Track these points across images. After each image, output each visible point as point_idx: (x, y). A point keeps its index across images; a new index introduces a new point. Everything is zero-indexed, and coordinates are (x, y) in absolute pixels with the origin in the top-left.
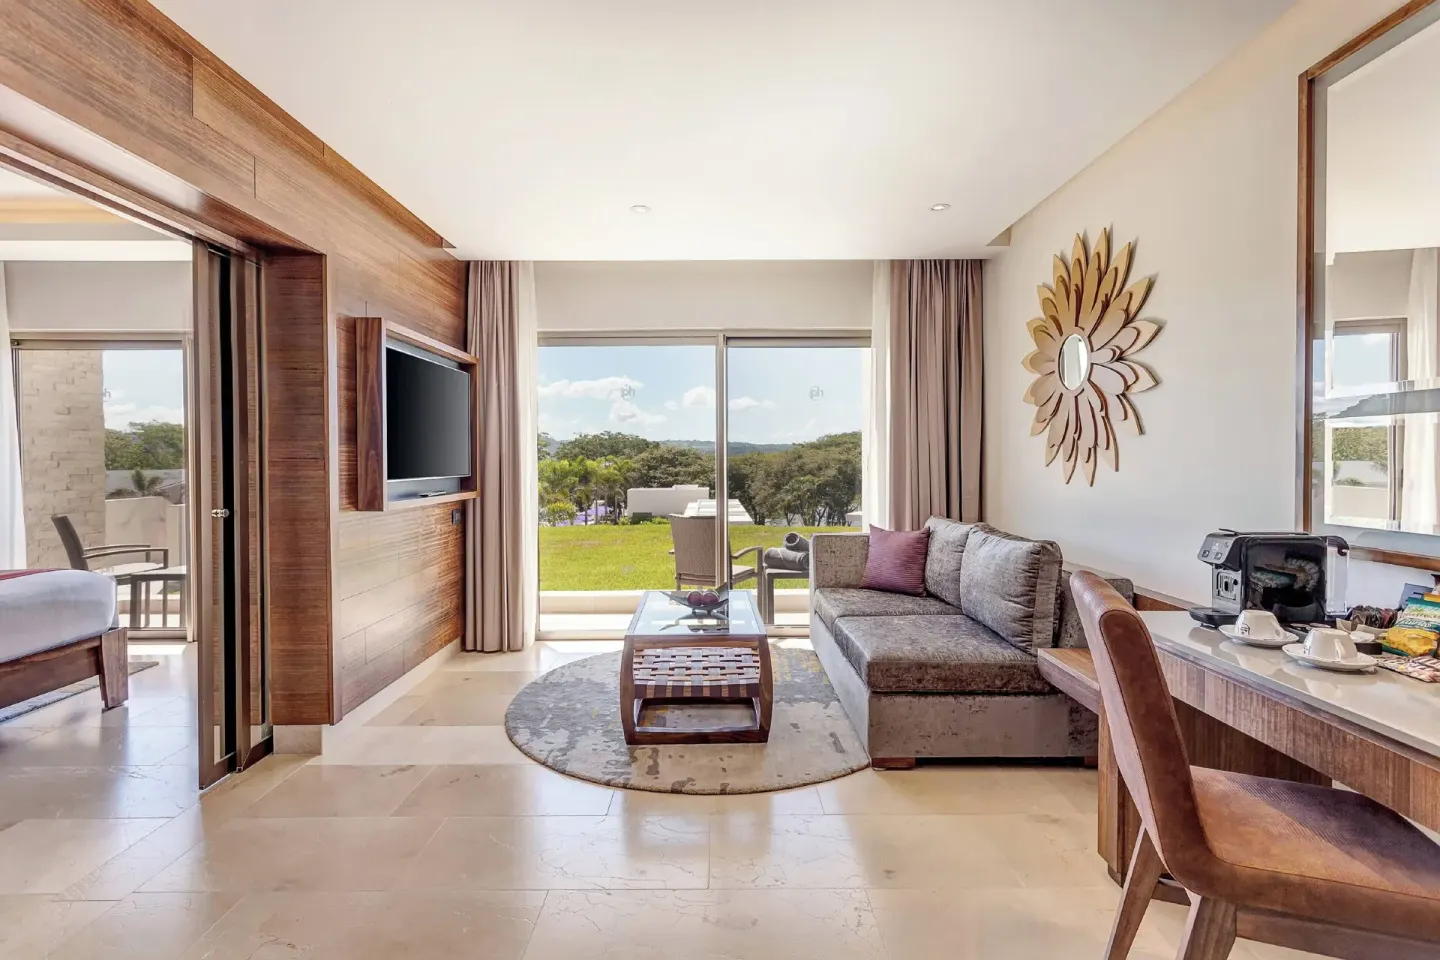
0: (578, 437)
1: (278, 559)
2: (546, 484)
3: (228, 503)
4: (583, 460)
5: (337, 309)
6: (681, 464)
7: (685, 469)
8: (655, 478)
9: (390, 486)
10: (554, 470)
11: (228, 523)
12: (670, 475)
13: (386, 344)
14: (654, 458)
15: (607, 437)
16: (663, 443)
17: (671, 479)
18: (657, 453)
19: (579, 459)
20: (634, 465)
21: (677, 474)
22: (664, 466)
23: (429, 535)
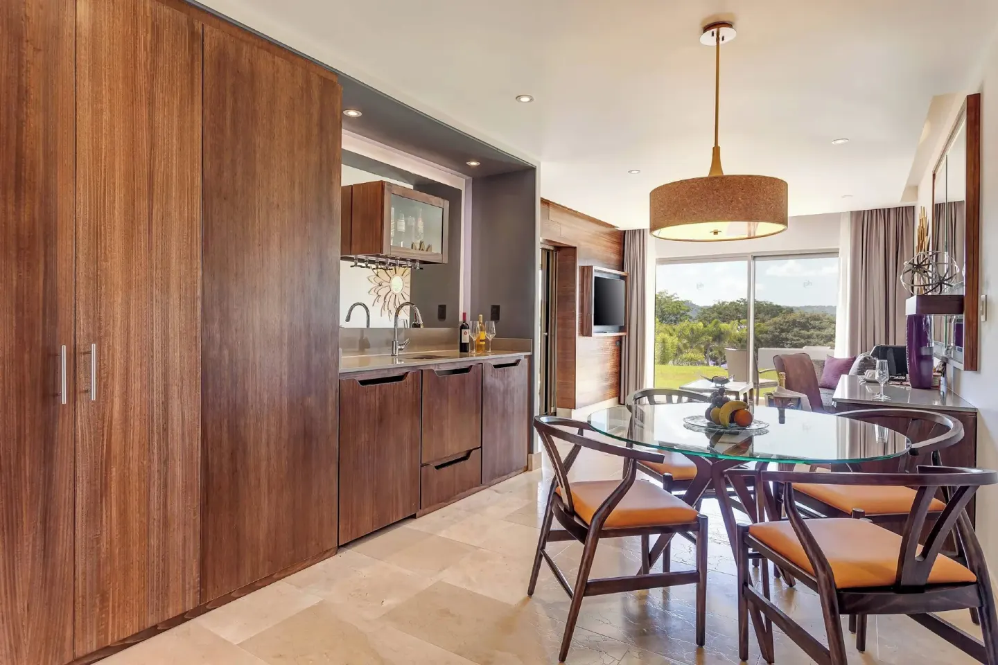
0: (716, 303)
1: (560, 351)
2: (685, 341)
3: (547, 331)
4: (717, 323)
5: (580, 263)
6: (814, 328)
7: (818, 332)
8: (787, 339)
9: (595, 328)
10: (692, 330)
11: (547, 337)
12: (803, 337)
13: (595, 274)
14: (787, 322)
15: (742, 303)
16: (798, 308)
17: (803, 341)
18: (790, 317)
19: (713, 322)
20: (766, 328)
21: (809, 337)
22: (796, 329)
23: (606, 349)
